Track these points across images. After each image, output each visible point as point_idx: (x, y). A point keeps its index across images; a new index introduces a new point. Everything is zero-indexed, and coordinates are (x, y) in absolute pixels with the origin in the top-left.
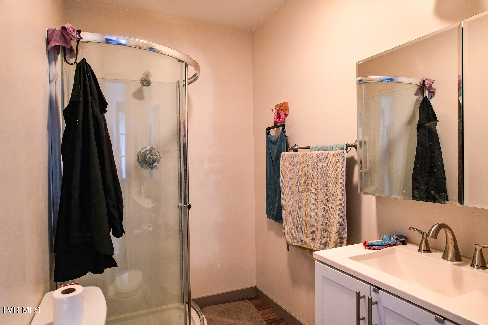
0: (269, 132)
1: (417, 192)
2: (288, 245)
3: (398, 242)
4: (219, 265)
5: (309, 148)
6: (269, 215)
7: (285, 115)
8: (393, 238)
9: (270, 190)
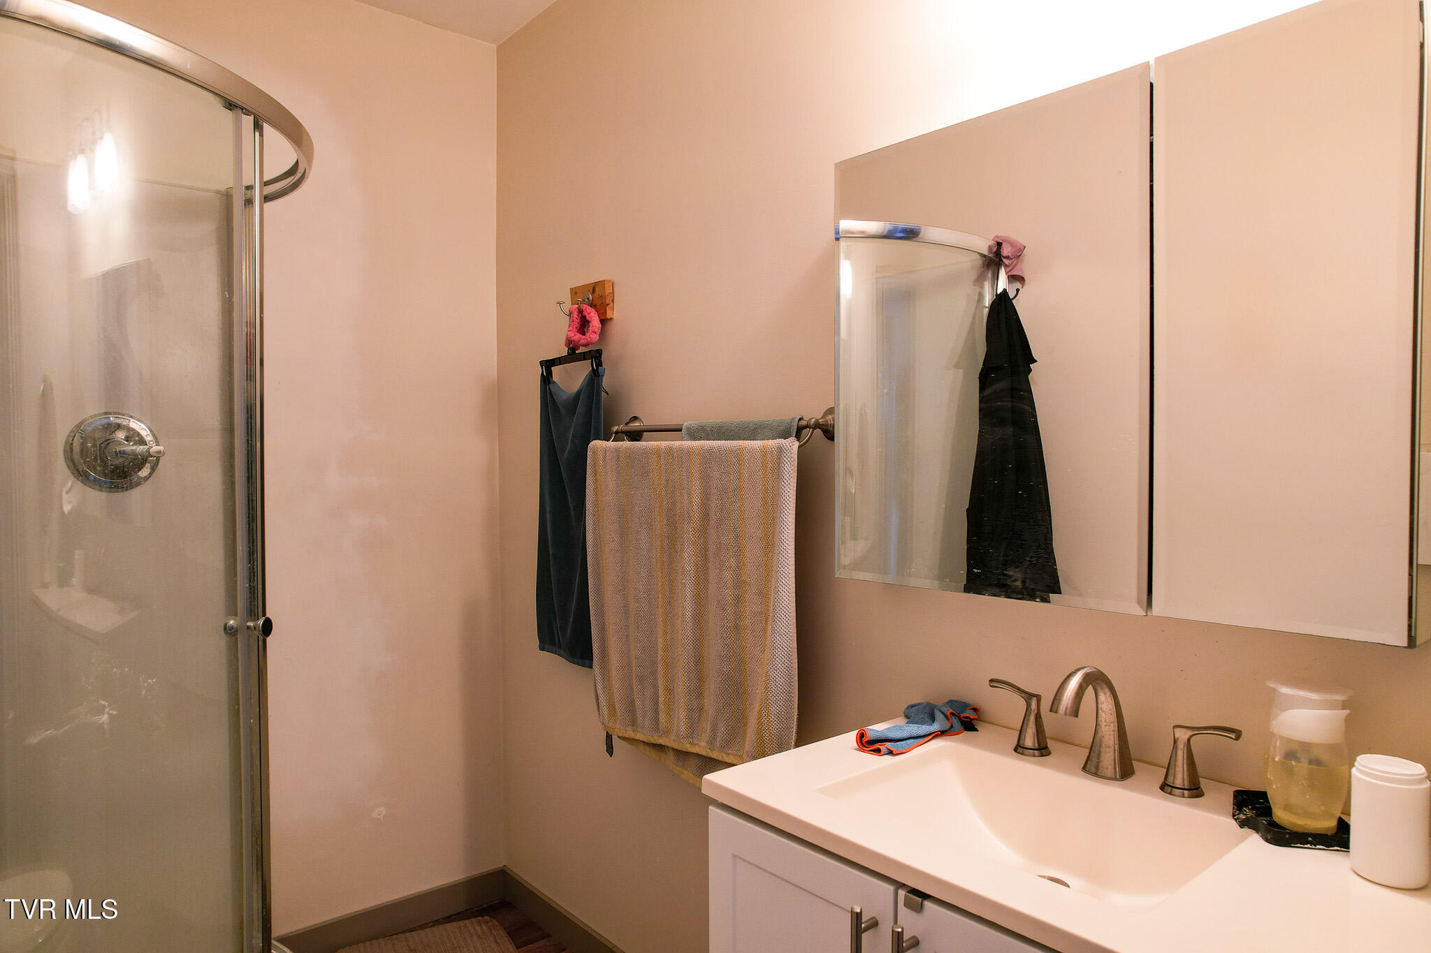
0: (550, 373)
1: (1015, 572)
2: (609, 738)
3: (956, 723)
4: (380, 812)
5: (681, 430)
6: (549, 638)
7: (601, 320)
8: (943, 713)
9: (552, 562)
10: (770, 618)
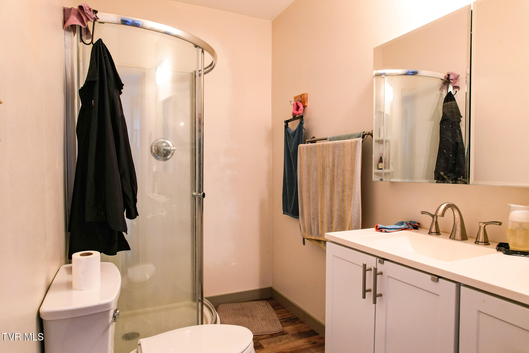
0: (287, 125)
2: (304, 239)
3: (411, 226)
4: (234, 264)
5: (327, 139)
6: (286, 211)
7: (303, 107)
8: (406, 223)
9: (287, 185)
10: (353, 196)
